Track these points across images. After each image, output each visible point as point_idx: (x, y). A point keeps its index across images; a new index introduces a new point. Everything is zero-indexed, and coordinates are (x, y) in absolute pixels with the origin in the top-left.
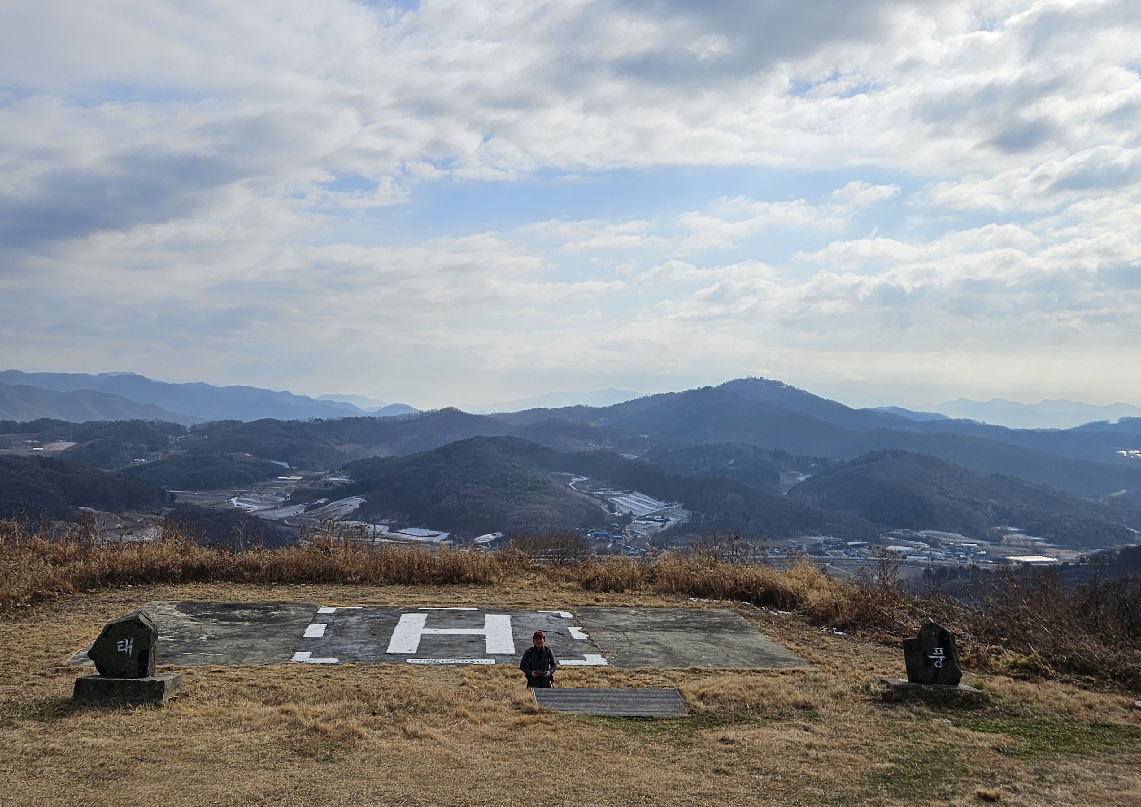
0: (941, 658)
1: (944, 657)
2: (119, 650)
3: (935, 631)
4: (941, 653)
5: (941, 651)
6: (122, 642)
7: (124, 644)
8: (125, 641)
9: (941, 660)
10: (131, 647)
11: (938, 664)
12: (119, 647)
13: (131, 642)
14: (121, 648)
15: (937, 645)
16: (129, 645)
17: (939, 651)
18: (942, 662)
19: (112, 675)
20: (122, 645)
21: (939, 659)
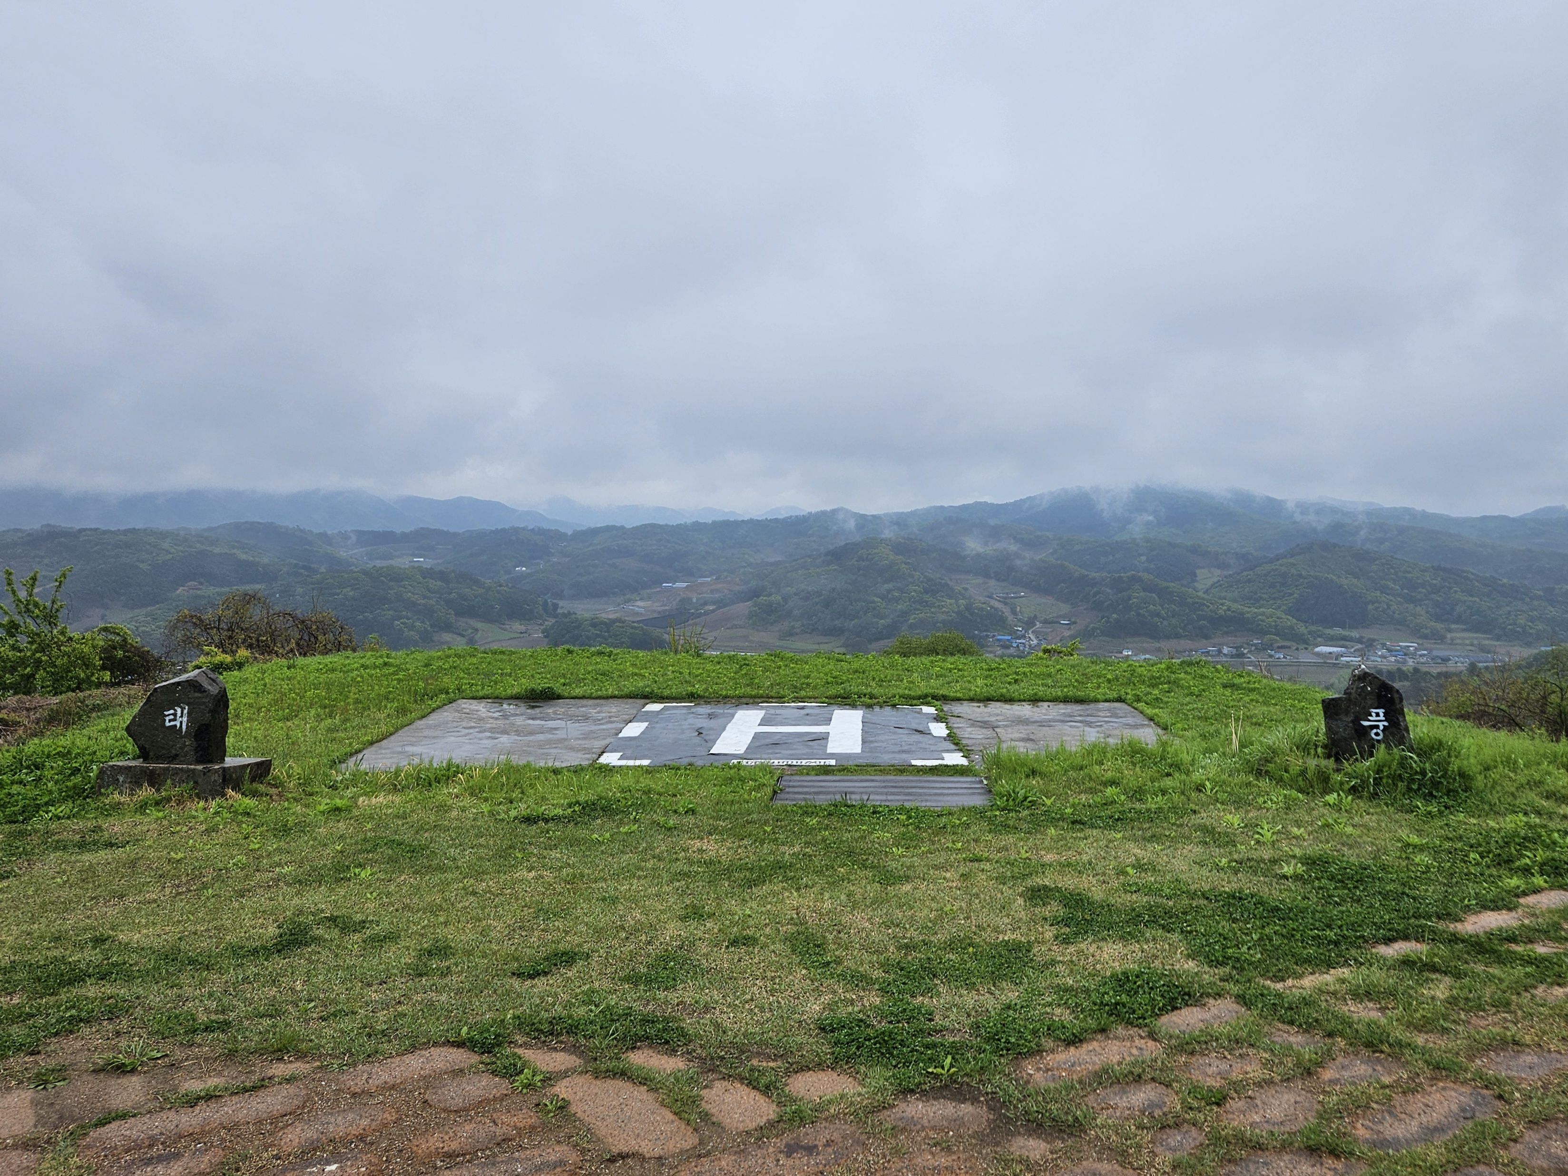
0: (1381, 724)
1: (1386, 724)
2: (168, 724)
3: (1370, 684)
4: (1382, 717)
5: (1382, 715)
6: (172, 712)
7: (175, 715)
8: (176, 710)
9: (1382, 728)
10: (185, 719)
11: (1377, 734)
12: (167, 719)
13: (186, 711)
14: (170, 721)
15: (1376, 705)
16: (182, 716)
17: (1378, 715)
18: (1382, 731)
19: (159, 759)
20: (172, 717)
21: (1377, 727)
